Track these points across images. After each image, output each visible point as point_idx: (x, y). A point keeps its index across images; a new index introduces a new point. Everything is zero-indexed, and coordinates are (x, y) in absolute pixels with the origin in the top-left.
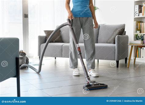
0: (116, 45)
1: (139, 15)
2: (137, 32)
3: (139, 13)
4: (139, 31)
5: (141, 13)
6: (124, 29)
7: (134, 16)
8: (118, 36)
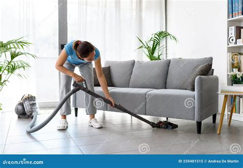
0: (195, 93)
1: (236, 43)
2: (233, 71)
3: (237, 39)
4: (237, 69)
5: (240, 38)
6: (211, 65)
7: (228, 44)
8: (200, 78)
